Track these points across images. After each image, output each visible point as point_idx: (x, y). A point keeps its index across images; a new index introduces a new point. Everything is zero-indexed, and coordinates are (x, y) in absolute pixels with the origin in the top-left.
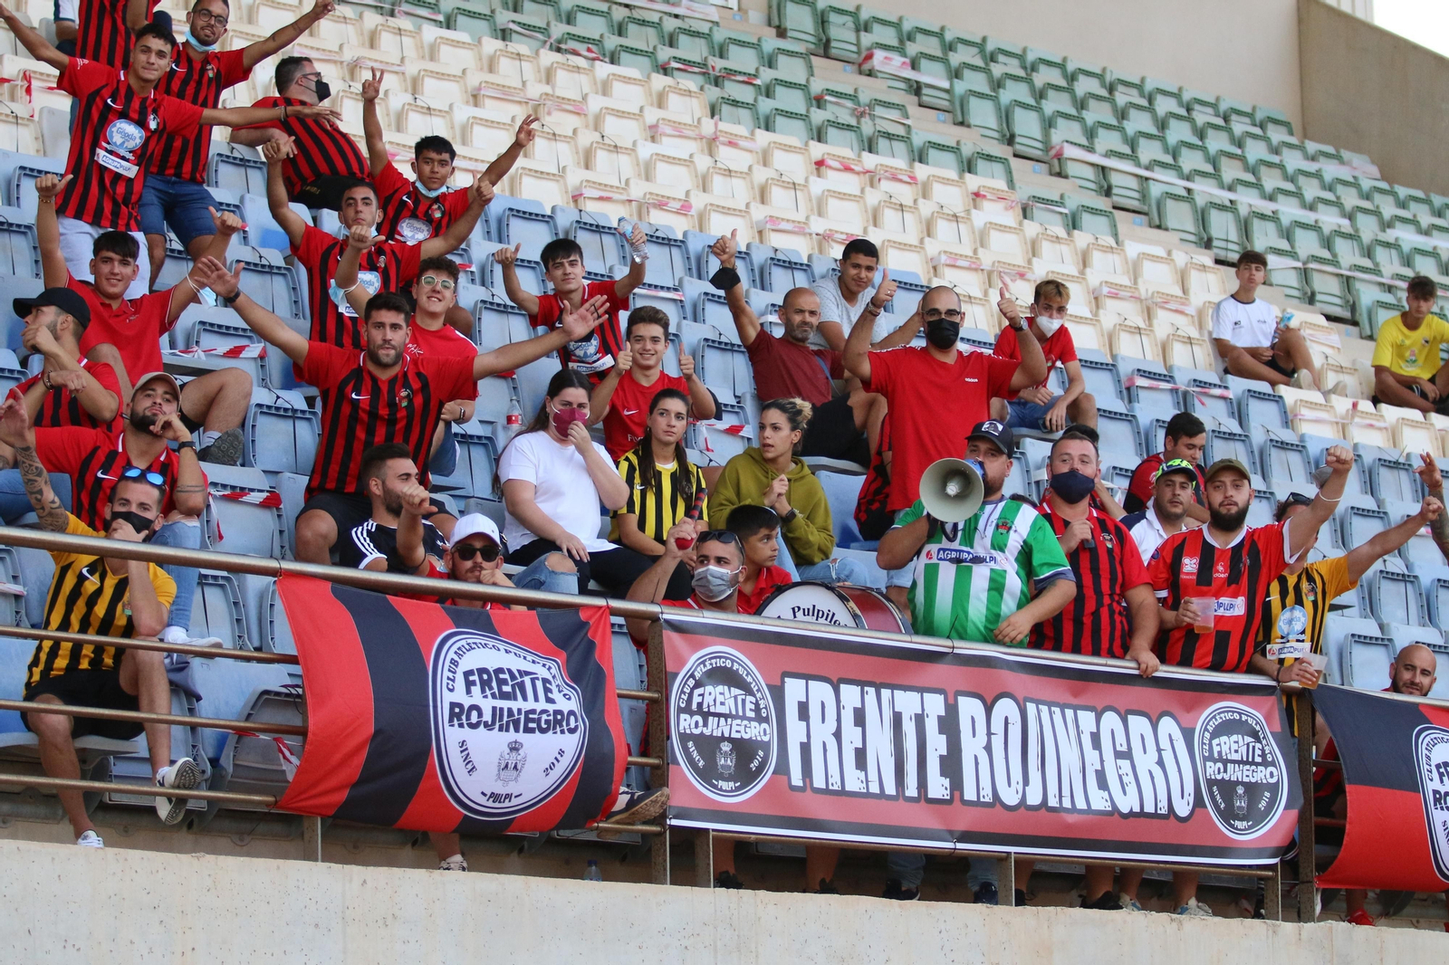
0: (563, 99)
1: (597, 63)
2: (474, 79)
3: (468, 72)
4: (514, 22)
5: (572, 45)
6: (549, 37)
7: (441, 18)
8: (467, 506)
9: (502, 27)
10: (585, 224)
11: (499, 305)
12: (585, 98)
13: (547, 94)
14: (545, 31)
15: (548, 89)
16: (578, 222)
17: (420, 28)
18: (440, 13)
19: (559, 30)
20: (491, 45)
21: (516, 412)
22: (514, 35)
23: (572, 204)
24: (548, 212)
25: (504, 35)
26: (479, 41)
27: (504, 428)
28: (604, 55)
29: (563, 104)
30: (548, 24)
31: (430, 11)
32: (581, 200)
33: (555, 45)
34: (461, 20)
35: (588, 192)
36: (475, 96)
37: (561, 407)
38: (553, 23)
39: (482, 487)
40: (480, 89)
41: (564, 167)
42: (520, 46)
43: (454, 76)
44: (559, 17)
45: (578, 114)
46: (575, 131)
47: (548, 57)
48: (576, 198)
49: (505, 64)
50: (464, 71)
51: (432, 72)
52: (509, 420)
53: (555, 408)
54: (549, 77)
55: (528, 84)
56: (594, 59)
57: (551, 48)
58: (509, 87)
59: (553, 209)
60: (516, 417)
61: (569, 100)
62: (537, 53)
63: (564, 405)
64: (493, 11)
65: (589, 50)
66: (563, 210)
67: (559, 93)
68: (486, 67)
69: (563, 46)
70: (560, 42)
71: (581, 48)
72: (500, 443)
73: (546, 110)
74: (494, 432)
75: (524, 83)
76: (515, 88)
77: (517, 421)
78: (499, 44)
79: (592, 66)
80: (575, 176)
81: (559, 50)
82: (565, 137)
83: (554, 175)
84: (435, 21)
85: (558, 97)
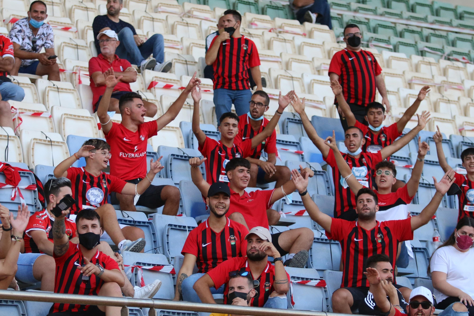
0: (452, 83)
1: (468, 65)
2: (409, 76)
3: (406, 73)
4: (426, 47)
5: (455, 56)
6: (444, 53)
7: (391, 47)
8: (416, 282)
9: (421, 50)
10: (466, 143)
11: (426, 184)
12: (463, 82)
13: (444, 81)
14: (442, 50)
15: (444, 79)
16: (462, 142)
17: (381, 53)
18: (390, 44)
19: (448, 49)
20: (416, 59)
21: (437, 235)
22: (427, 54)
23: (459, 134)
24: (448, 138)
25: (422, 53)
26: (410, 57)
27: (432, 243)
28: (471, 61)
29: (452, 85)
30: (443, 47)
31: (386, 44)
32: (463, 132)
33: (447, 57)
34: (401, 47)
35: (467, 127)
36: (410, 84)
37: (461, 235)
38: (446, 46)
39: (422, 272)
40: (412, 80)
41: (454, 116)
42: (430, 58)
43: (399, 75)
44: (448, 43)
45: (460, 90)
46: (459, 98)
47: (444, 63)
48: (461, 131)
49: (423, 68)
50: (404, 72)
51: (388, 73)
52: (434, 239)
53: (458, 234)
54: (445, 72)
55: (435, 77)
56: (466, 63)
57: (445, 59)
58: (426, 79)
59: (450, 136)
60: (437, 238)
61: (455, 83)
62: (438, 61)
63: (463, 233)
64: (416, 42)
65: (464, 59)
66: (455, 137)
67: (450, 80)
68: (414, 70)
69: (451, 57)
70: (449, 55)
71: (460, 58)
72: (430, 251)
73: (444, 89)
74: (427, 246)
75: (433, 76)
76: (429, 79)
77: (437, 240)
78: (419, 58)
79: (466, 66)
80: (460, 120)
81: (449, 59)
82: (454, 101)
83: (450, 120)
84: (388, 49)
85: (450, 82)
